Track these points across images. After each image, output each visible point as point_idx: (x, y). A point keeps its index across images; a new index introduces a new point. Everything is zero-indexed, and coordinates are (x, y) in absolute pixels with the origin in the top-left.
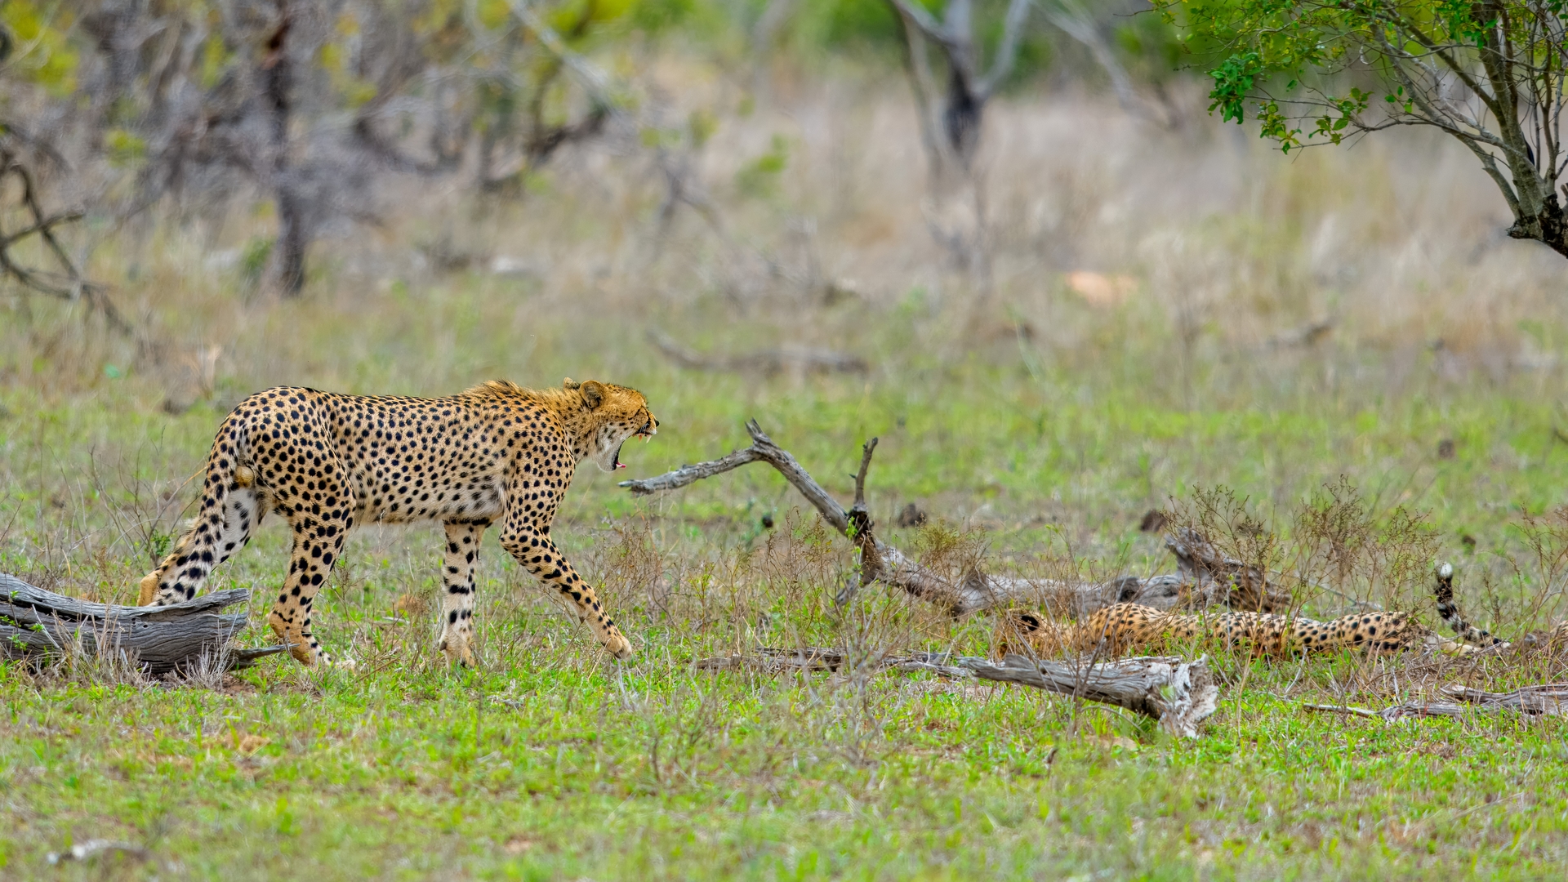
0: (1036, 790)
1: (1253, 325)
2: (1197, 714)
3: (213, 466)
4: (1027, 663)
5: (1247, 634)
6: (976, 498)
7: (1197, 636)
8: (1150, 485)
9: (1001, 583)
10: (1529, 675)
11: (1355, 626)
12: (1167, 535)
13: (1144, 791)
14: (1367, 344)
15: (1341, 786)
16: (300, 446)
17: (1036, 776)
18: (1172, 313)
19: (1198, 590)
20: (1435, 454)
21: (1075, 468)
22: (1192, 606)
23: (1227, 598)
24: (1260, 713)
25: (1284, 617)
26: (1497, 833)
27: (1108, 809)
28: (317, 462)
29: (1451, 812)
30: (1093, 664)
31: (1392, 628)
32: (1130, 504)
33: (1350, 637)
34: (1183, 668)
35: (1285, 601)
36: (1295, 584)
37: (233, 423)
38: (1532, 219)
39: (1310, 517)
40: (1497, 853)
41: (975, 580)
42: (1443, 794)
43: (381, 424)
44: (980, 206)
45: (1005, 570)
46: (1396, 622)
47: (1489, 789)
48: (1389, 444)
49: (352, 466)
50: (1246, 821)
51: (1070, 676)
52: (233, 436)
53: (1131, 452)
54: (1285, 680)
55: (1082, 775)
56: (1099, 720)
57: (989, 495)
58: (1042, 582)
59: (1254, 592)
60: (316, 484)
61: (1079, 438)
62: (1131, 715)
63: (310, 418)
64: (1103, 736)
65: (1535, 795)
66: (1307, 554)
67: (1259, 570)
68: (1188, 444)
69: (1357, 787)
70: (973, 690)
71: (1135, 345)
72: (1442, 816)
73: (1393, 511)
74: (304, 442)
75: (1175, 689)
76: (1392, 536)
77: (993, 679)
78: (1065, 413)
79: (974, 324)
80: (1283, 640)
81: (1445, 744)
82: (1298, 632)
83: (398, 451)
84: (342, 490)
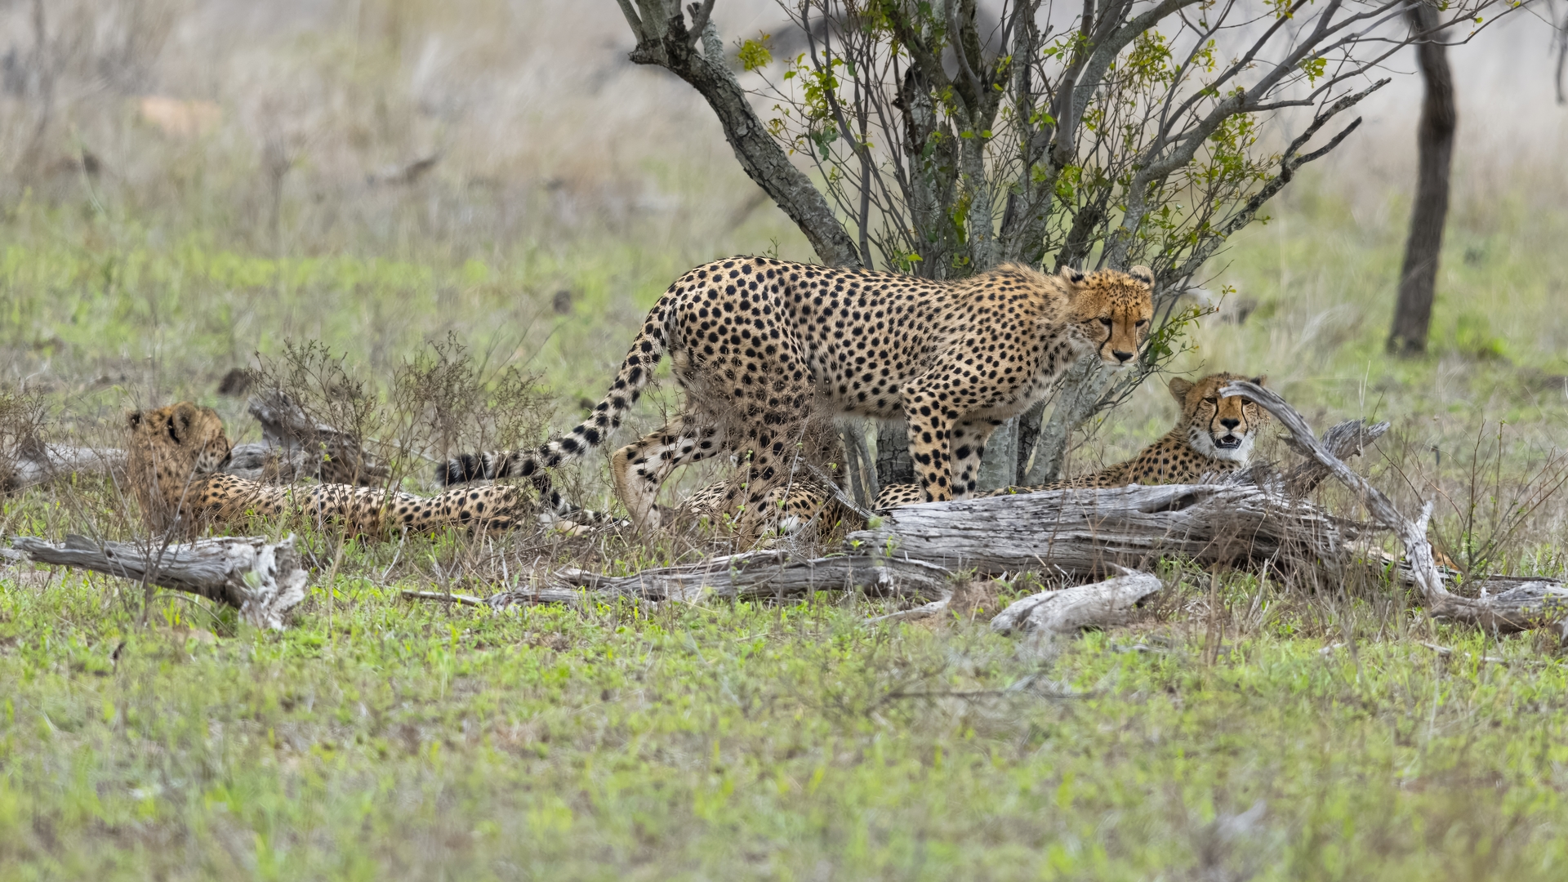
0: (100, 689)
1: (348, 158)
2: (284, 602)
3: (634, 348)
4: (90, 544)
5: (341, 510)
6: (32, 355)
7: (284, 514)
8: (232, 341)
9: (61, 453)
10: (651, 557)
11: (462, 502)
12: (251, 398)
13: (222, 690)
14: (475, 182)
15: (444, 682)
16: (733, 324)
17: (100, 673)
18: (259, 145)
19: (286, 461)
20: (551, 307)
21: (148, 322)
22: (279, 480)
23: (318, 471)
24: (354, 601)
25: (382, 491)
26: (614, 734)
27: (181, 711)
28: (756, 342)
29: (563, 712)
30: (165, 546)
31: (502, 505)
32: (210, 362)
33: (455, 514)
34: (268, 551)
35: (383, 473)
36: (394, 455)
37: (664, 302)
38: (656, 43)
39: (412, 378)
40: (614, 757)
41: (32, 449)
42: (556, 691)
43: (847, 302)
44: (38, 21)
45: (66, 438)
46: (507, 497)
47: (607, 686)
48: (500, 294)
49: (813, 347)
50: (337, 723)
51: (138, 560)
52: (662, 315)
53: (212, 304)
54: (382, 563)
55: (153, 672)
56: (172, 610)
57: (48, 352)
58: (109, 451)
59: (347, 464)
60: (759, 366)
61: (150, 287)
62: (209, 604)
63: (751, 293)
64: (177, 628)
65: (656, 691)
66: (409, 420)
67: (355, 438)
68: (275, 293)
69: (461, 683)
70: (28, 575)
71: (214, 182)
72: (554, 716)
73: (503, 371)
74: (739, 320)
75: (259, 574)
76: (503, 400)
77: (51, 562)
78: (136, 259)
79: (32, 155)
80: (381, 517)
81: (558, 635)
82: (398, 508)
83: (865, 332)
84: (791, 374)
